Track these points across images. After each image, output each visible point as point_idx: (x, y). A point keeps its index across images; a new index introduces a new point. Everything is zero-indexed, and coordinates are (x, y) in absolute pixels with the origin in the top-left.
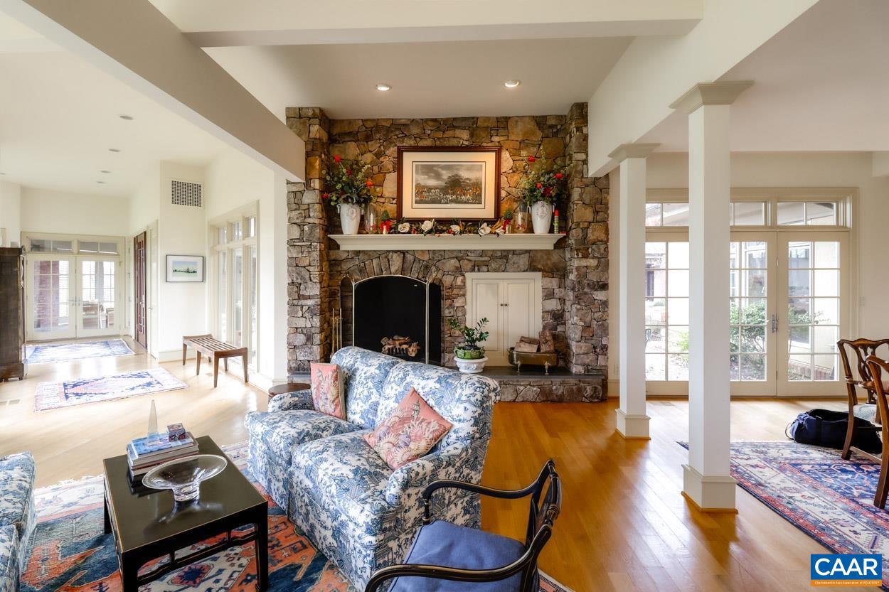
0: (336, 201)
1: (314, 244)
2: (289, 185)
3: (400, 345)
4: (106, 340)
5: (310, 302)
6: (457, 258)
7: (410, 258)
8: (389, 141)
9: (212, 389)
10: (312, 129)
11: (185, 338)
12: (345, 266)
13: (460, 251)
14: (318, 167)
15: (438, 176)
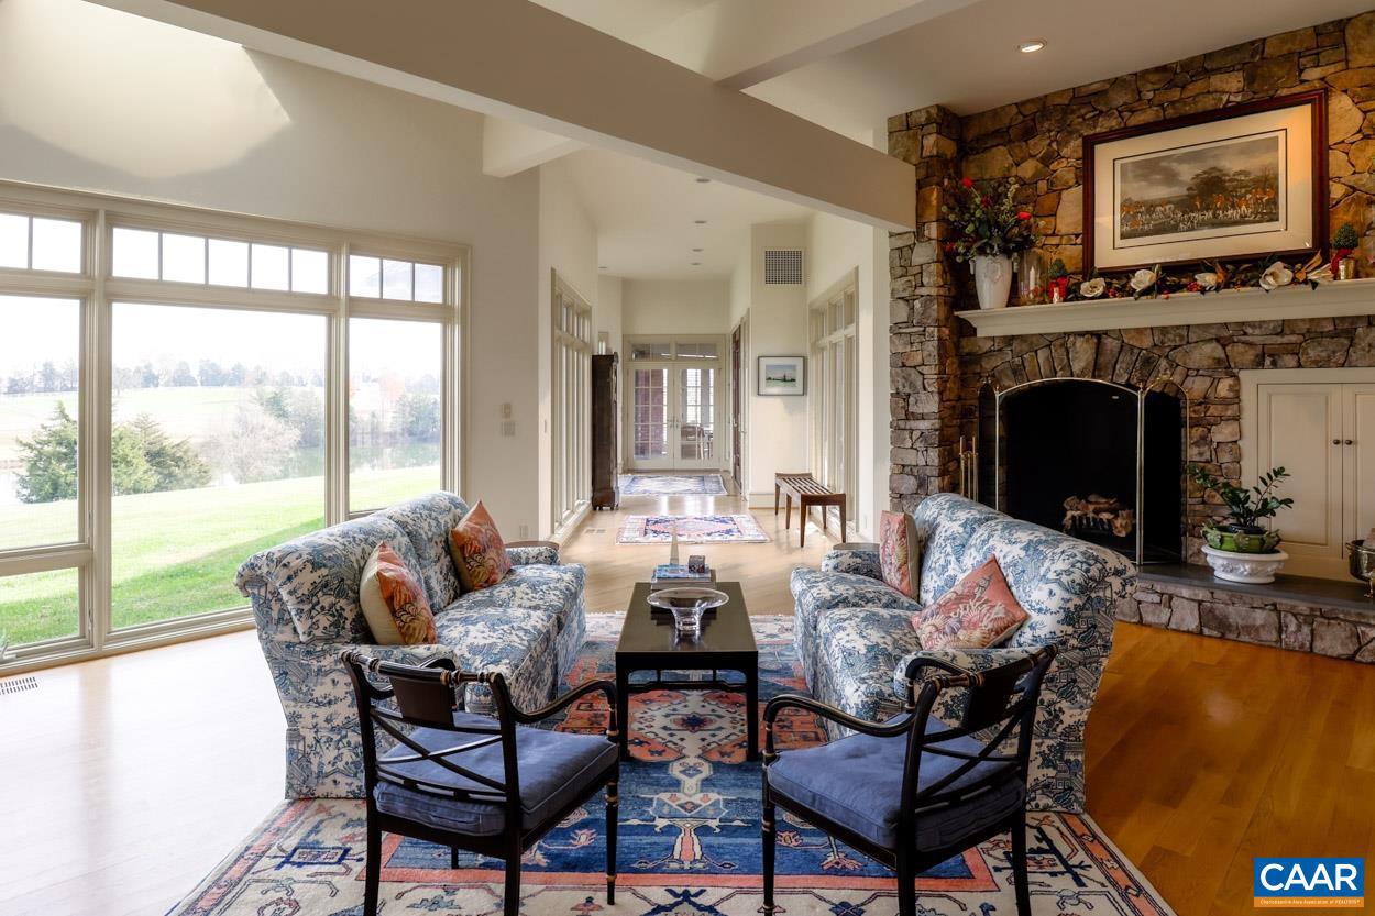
0: (965, 254)
1: (929, 329)
2: (893, 238)
3: (1097, 512)
4: (702, 474)
5: (924, 425)
6: (1217, 340)
7: (1111, 344)
8: (1068, 131)
9: (797, 548)
10: (925, 142)
11: (778, 475)
12: (988, 364)
13: (1226, 325)
14: (935, 203)
15: (1171, 178)
